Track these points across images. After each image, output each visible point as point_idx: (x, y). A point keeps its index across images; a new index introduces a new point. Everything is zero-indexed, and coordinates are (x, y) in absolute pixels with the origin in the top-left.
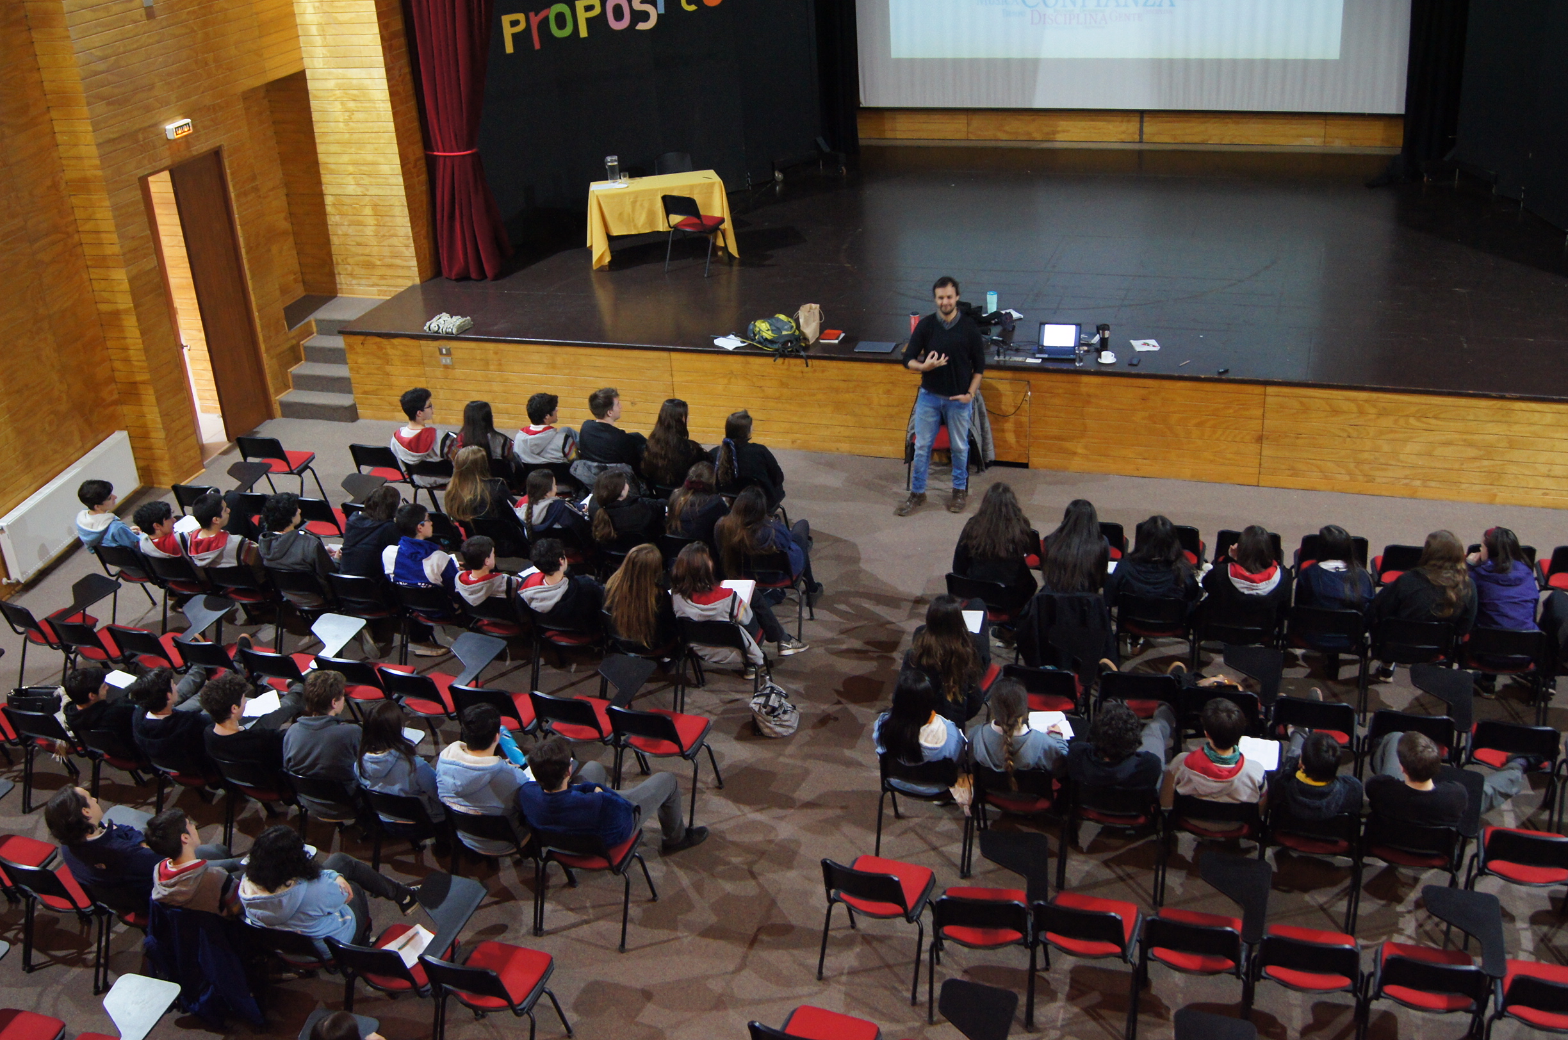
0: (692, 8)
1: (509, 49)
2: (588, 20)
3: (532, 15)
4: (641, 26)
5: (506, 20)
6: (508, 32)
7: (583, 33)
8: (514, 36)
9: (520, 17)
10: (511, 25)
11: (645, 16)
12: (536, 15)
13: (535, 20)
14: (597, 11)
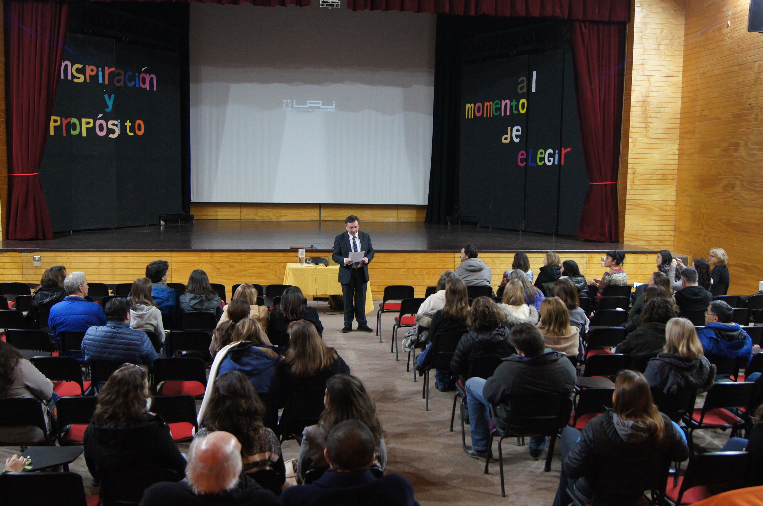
0: (132, 134)
1: (52, 133)
2: (87, 129)
3: (63, 119)
4: (111, 136)
5: (53, 118)
6: (52, 125)
7: (84, 134)
8: (55, 127)
9: (58, 119)
10: (55, 122)
11: (113, 132)
12: (65, 120)
13: (65, 122)
14: (91, 125)
